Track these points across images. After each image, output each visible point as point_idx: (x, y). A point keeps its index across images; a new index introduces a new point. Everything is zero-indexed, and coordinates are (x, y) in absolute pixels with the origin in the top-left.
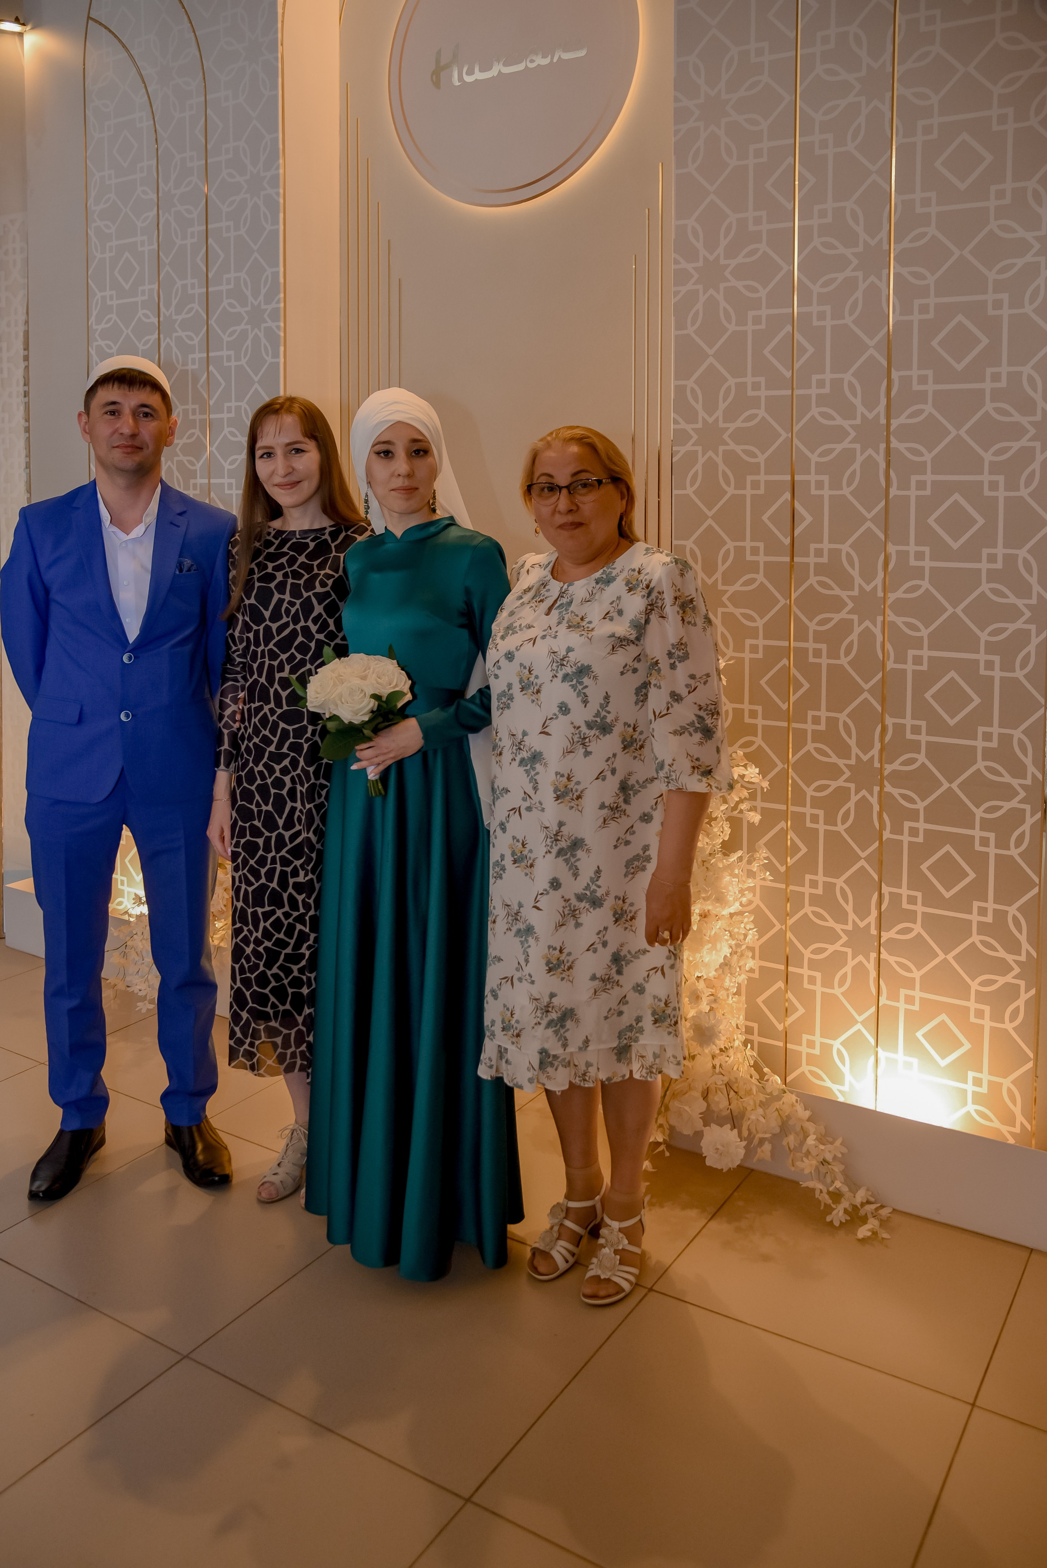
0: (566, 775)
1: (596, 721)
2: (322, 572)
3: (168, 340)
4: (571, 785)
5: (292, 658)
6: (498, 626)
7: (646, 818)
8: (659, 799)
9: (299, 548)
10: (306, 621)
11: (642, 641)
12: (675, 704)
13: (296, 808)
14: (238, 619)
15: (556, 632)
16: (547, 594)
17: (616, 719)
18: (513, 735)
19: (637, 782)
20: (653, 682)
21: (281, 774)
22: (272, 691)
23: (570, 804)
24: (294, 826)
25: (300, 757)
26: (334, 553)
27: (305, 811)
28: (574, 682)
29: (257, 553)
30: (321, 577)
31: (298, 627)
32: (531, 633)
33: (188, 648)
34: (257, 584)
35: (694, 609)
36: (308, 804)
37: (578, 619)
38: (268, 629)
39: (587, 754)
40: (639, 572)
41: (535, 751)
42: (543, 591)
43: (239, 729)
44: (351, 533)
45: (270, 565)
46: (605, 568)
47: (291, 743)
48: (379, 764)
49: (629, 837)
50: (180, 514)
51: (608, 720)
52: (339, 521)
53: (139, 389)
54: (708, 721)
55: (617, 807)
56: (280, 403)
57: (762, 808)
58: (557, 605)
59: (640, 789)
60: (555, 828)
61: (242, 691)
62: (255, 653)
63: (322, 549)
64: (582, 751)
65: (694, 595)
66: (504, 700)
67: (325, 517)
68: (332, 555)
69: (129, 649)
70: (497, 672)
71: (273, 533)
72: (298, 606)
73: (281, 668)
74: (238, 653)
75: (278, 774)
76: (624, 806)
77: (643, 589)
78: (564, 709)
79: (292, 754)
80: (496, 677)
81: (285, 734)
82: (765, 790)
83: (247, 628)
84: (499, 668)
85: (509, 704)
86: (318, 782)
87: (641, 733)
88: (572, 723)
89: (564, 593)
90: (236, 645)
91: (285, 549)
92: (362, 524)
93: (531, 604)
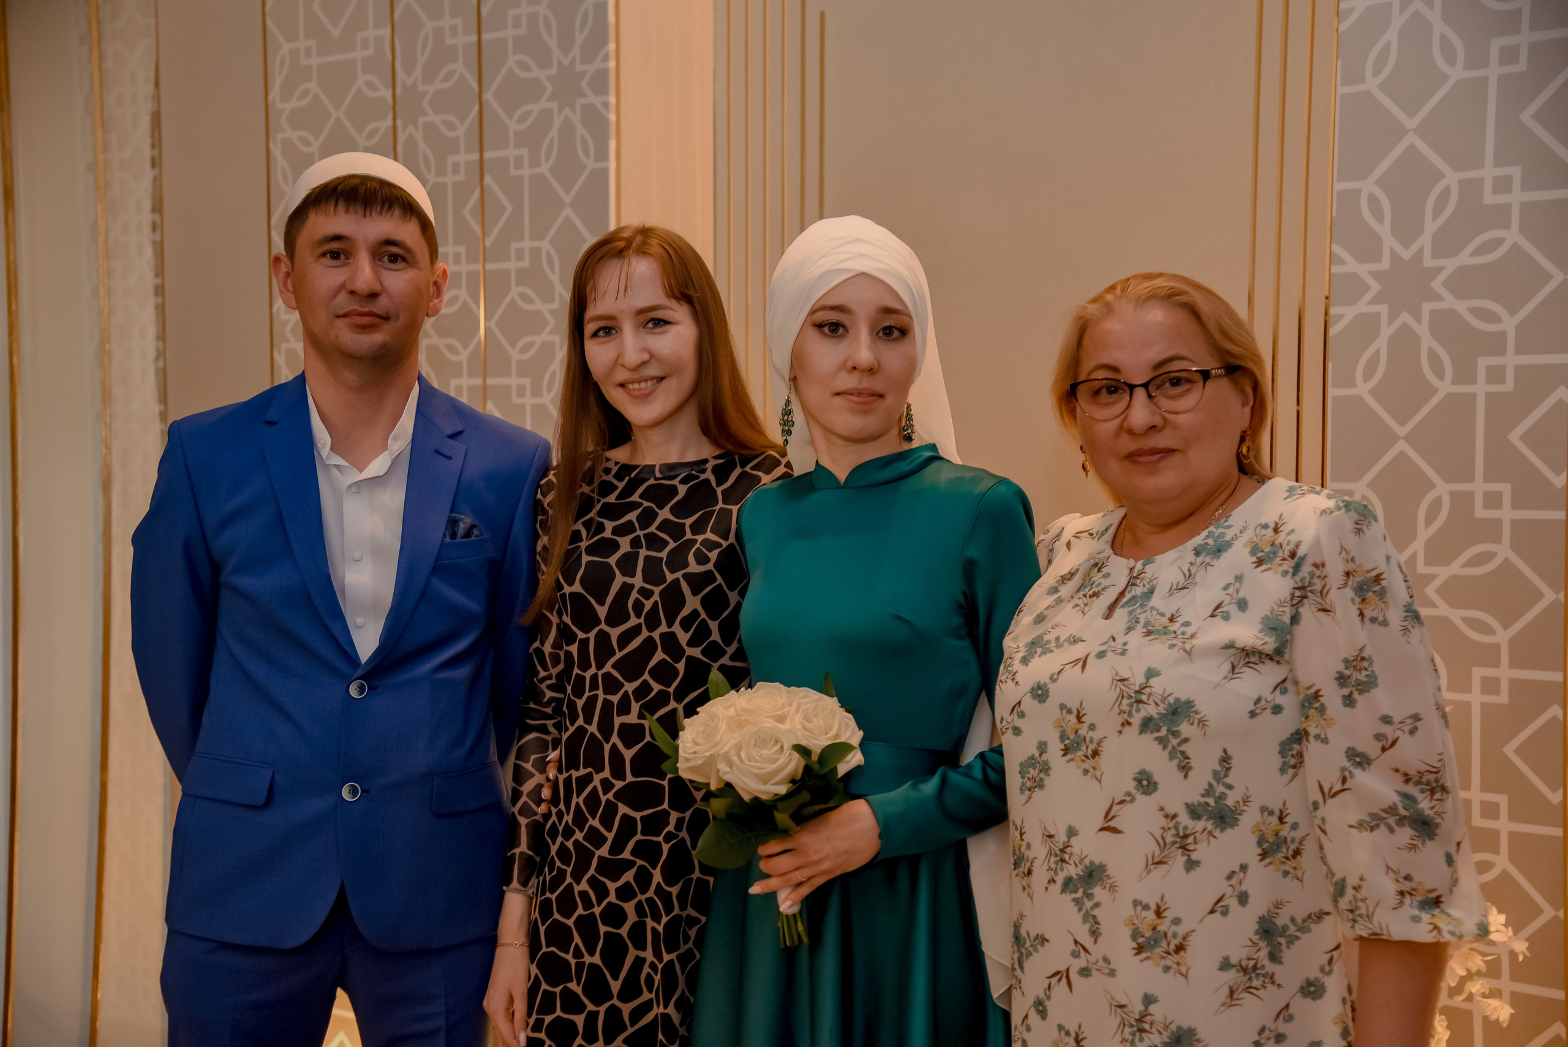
0: (1153, 907)
1: (1207, 804)
2: (700, 538)
3: (410, 129)
4: (1164, 926)
5: (645, 688)
6: (1014, 642)
7: (1312, 990)
8: (1336, 954)
9: (661, 494)
10: (670, 625)
11: (1287, 656)
12: (1358, 772)
13: (644, 960)
14: (550, 623)
15: (1125, 644)
16: (1105, 582)
17: (1246, 801)
18: (1050, 836)
19: (1293, 920)
20: (1313, 731)
21: (618, 898)
22: (607, 748)
23: (1164, 963)
24: (640, 993)
25: (654, 868)
26: (720, 505)
27: (660, 966)
28: (1164, 732)
29: (586, 504)
30: (698, 545)
31: (656, 635)
32: (1078, 651)
33: (462, 672)
34: (585, 558)
35: (1382, 594)
36: (668, 952)
37: (1165, 620)
38: (603, 637)
39: (1191, 865)
40: (1276, 530)
41: (1092, 863)
42: (1097, 577)
43: (547, 816)
44: (752, 468)
45: (609, 525)
46: (1212, 528)
47: (638, 842)
48: (799, 885)
49: (1282, 1027)
50: (452, 436)
51: (1230, 802)
52: (730, 447)
53: (381, 213)
54: (1425, 804)
55: (1255, 968)
56: (625, 239)
57: (1513, 995)
58: (1125, 600)
59: (1298, 934)
60: (1138, 1007)
61: (554, 749)
62: (581, 679)
63: (701, 495)
64: (1180, 860)
65: (1382, 567)
66: (1033, 772)
67: (704, 440)
68: (717, 508)
69: (359, 673)
70: (1018, 722)
71: (615, 469)
72: (656, 597)
73: (624, 708)
74: (549, 682)
75: (612, 898)
76: (1270, 967)
77: (1284, 559)
78: (1146, 783)
79: (639, 862)
80: (1017, 731)
81: (628, 826)
82: (1521, 958)
83: (565, 635)
84: (1022, 715)
85: (1042, 780)
86: (684, 914)
87: (1295, 826)
88: (1162, 809)
89: (1136, 578)
90: (545, 669)
91: (635, 498)
92: (772, 453)
93: (1077, 601)
